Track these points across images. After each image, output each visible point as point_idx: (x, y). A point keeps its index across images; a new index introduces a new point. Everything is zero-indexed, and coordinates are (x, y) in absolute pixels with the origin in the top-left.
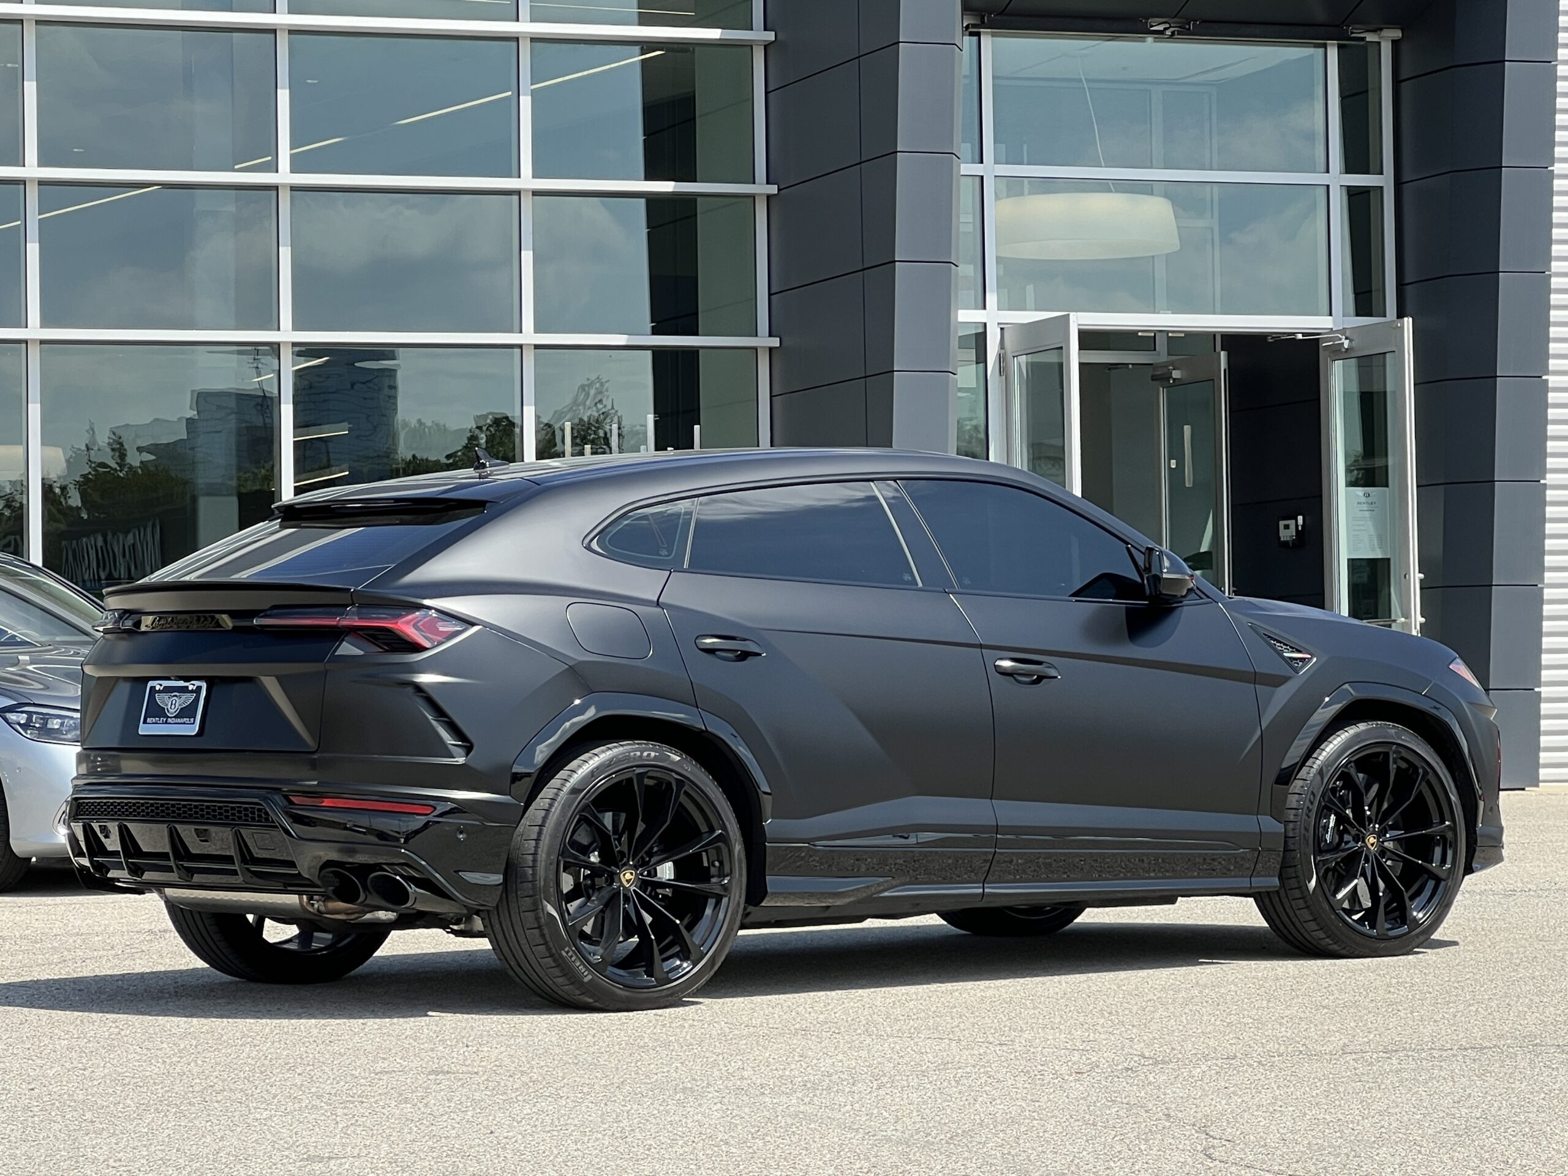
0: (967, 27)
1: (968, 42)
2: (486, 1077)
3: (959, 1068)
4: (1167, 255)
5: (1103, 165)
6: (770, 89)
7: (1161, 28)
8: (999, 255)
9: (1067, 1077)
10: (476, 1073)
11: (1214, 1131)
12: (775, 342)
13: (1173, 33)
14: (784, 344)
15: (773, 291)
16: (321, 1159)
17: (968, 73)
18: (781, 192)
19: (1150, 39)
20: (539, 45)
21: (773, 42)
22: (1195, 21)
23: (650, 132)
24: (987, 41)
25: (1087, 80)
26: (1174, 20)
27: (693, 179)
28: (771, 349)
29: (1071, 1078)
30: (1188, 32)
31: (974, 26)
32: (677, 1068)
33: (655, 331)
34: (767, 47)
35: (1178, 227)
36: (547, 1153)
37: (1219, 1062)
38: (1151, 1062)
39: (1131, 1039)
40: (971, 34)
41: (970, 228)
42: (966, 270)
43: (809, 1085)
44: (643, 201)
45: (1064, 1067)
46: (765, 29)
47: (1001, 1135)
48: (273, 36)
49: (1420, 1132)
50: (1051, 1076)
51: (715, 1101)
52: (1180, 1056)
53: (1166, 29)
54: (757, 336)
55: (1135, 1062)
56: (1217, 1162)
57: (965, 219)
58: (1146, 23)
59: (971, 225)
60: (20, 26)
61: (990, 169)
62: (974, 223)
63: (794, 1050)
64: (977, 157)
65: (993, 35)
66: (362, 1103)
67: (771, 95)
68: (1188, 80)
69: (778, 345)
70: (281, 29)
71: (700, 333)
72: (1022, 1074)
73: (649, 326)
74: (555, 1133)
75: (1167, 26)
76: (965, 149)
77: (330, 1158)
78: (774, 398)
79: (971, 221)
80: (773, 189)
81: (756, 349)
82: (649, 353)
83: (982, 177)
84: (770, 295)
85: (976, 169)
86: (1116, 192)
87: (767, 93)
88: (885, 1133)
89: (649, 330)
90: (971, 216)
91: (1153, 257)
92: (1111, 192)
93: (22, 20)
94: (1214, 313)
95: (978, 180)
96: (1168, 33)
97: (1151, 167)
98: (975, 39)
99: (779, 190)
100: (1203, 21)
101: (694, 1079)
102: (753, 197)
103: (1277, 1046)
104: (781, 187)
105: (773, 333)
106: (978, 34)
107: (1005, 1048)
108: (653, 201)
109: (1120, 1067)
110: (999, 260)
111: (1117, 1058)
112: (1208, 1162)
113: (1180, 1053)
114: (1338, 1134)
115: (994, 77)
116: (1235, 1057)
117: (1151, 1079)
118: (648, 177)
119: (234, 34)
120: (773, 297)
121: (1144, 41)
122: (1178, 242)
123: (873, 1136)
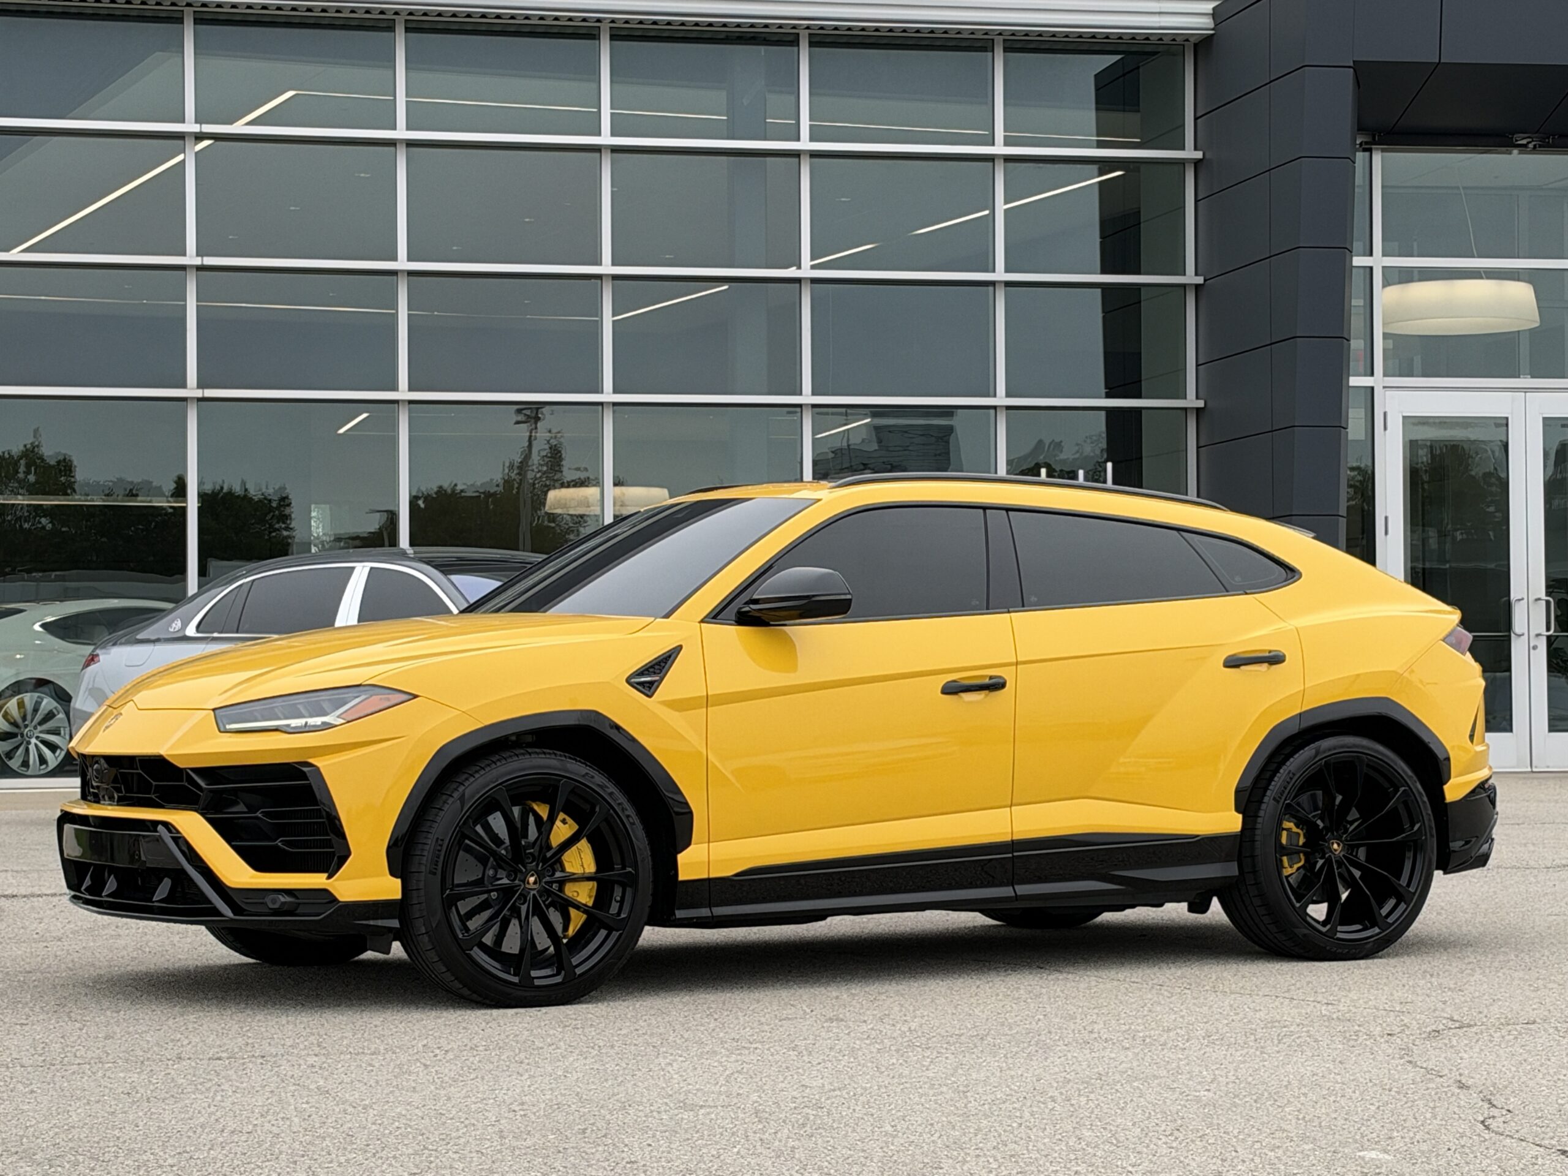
0: (1361, 144)
1: (1360, 156)
2: (872, 1026)
3: (1285, 1027)
4: (1532, 330)
5: (1476, 256)
6: (1200, 198)
7: (1524, 142)
8: (1387, 331)
9: (1378, 1038)
10: (865, 1021)
11: (1499, 1101)
12: (1201, 404)
13: (1535, 146)
14: (1209, 405)
15: (1200, 363)
17: (1362, 184)
18: (1208, 282)
19: (1515, 151)
20: (1011, 165)
21: (1201, 160)
22: (1554, 135)
23: (1103, 237)
24: (1377, 158)
25: (1464, 188)
26: (1536, 135)
27: (1138, 272)
28: (1198, 410)
29: (1382, 1040)
30: (1548, 145)
31: (1366, 143)
32: (1039, 1020)
33: (1108, 396)
34: (1197, 163)
35: (1537, 304)
36: (892, 1106)
37: (1518, 1027)
38: (1457, 1025)
39: (1445, 1003)
40: (1365, 150)
42: (1357, 345)
43: (1148, 1040)
44: (1098, 292)
45: (1379, 1029)
46: (1196, 149)
47: (1302, 1098)
48: (798, 159)
51: (1060, 1054)
52: (1485, 1020)
53: (1528, 143)
54: (1186, 398)
55: (1444, 1024)
56: (1494, 1134)
57: (1357, 302)
58: (1512, 138)
59: (1362, 309)
60: (599, 154)
61: (1378, 261)
62: (1364, 306)
63: (1145, 1005)
64: (1368, 252)
65: (1383, 151)
67: (1199, 203)
68: (1550, 186)
69: (1203, 406)
70: (804, 154)
71: (1143, 395)
72: (1339, 1034)
73: (1103, 391)
74: (908, 1085)
75: (1529, 140)
76: (1357, 245)
77: (701, 1107)
78: (1200, 449)
79: (1362, 304)
80: (1200, 280)
81: (1185, 409)
82: (1103, 413)
83: (1372, 268)
84: (1197, 365)
85: (1366, 261)
86: (1488, 278)
87: (1196, 201)
88: (1198, 1094)
89: (1104, 395)
90: (1362, 301)
91: (1519, 332)
92: (1481, 278)
93: (600, 149)
95: (1368, 270)
96: (1531, 146)
97: (1518, 258)
98: (1367, 154)
99: (1205, 280)
100: (1561, 136)
101: (1050, 1032)
102: (1184, 286)
104: (1207, 278)
105: (1200, 394)
106: (1370, 150)
107: (1330, 1007)
108: (1107, 290)
109: (1429, 1029)
110: (1386, 336)
111: (1428, 1020)
112: (1486, 1135)
113: (1486, 1016)
115: (1383, 187)
116: (1534, 1022)
117: (1454, 1043)
118: (1104, 271)
119: (768, 159)
120: (1200, 367)
121: (1510, 153)
122: (1538, 320)
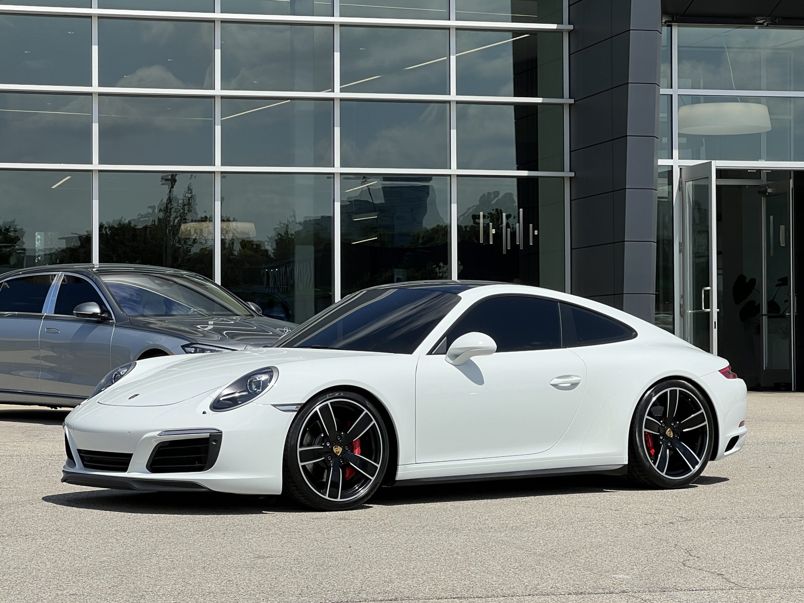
0: (665, 22)
1: (665, 29)
3: (590, 521)
4: (767, 132)
5: (735, 89)
6: (571, 53)
7: (761, 22)
8: (681, 132)
11: (694, 553)
12: (572, 174)
13: (768, 24)
14: (577, 175)
15: (572, 150)
16: (263, 557)
18: (576, 102)
19: (756, 27)
20: (459, 32)
21: (572, 30)
22: (779, 18)
23: (515, 74)
25: (727, 48)
26: (769, 18)
27: (536, 96)
28: (571, 178)
30: (775, 24)
31: (669, 22)
33: (518, 169)
34: (570, 32)
35: (770, 119)
40: (668, 26)
41: (666, 120)
42: (662, 140)
46: (569, 24)
48: (332, 27)
49: (793, 555)
50: (632, 525)
52: (699, 517)
53: (764, 22)
54: (564, 171)
56: (687, 567)
57: (663, 115)
58: (754, 19)
59: (666, 118)
60: (214, 24)
61: (676, 91)
64: (670, 86)
65: (678, 26)
66: (299, 532)
68: (779, 47)
69: (574, 176)
70: (336, 24)
71: (539, 169)
73: (516, 166)
75: (765, 20)
76: (664, 81)
78: (572, 201)
79: (667, 116)
80: (572, 101)
81: (563, 177)
82: (515, 180)
83: (672, 95)
84: (570, 152)
85: (668, 91)
86: (741, 102)
87: (570, 55)
89: (516, 168)
90: (666, 114)
91: (760, 133)
92: (739, 102)
93: (215, 21)
94: (790, 161)
95: (670, 96)
96: (765, 24)
98: (669, 28)
100: (783, 18)
102: (562, 105)
103: (749, 513)
104: (576, 100)
105: (572, 170)
106: (671, 26)
108: (517, 106)
110: (680, 135)
112: (682, 568)
114: (753, 555)
115: (679, 46)
117: (680, 528)
119: (315, 27)
121: (754, 28)
122: (770, 126)
123: (529, 552)
